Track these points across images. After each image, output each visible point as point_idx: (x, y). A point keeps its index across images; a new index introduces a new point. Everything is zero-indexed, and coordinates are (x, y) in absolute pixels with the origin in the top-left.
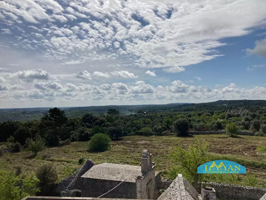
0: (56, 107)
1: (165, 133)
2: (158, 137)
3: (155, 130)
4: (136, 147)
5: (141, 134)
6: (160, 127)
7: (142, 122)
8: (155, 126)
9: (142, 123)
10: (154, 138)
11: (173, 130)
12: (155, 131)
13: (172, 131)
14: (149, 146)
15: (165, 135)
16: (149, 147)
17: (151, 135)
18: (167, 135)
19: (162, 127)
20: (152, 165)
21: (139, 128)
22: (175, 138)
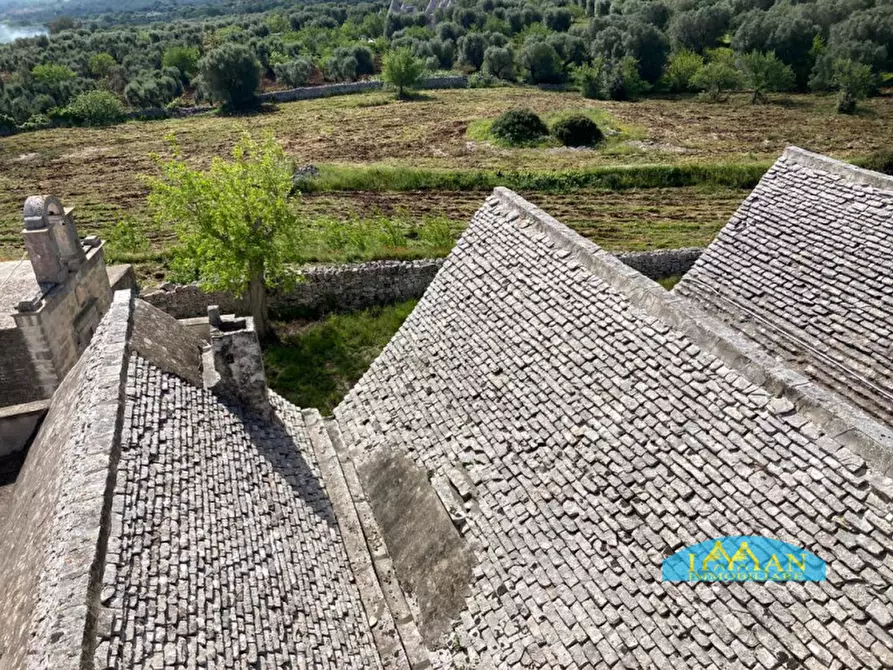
1: (173, 109)
2: (148, 126)
3: (130, 98)
4: (60, 177)
5: (77, 120)
6: (151, 84)
7: (74, 70)
8: (133, 85)
9: (75, 73)
10: (132, 130)
11: (206, 94)
12: (135, 104)
13: (200, 97)
14: (116, 164)
15: (176, 113)
16: (116, 168)
17: (122, 119)
18: (184, 116)
19: (158, 84)
20: (86, 248)
21: (61, 97)
22: (211, 121)
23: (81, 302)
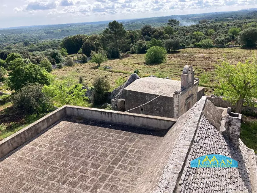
0: (115, 20)
1: (227, 46)
2: (219, 50)
3: (216, 42)
4: (192, 60)
5: (200, 47)
6: (223, 38)
7: (203, 33)
8: (218, 38)
9: (204, 34)
10: (214, 50)
11: (239, 42)
12: (217, 43)
13: (237, 43)
14: (207, 59)
15: (228, 47)
16: (207, 60)
17: (212, 47)
18: (230, 48)
19: (225, 38)
20: (195, 81)
21: (198, 40)
22: (239, 50)
23: (189, 95)
